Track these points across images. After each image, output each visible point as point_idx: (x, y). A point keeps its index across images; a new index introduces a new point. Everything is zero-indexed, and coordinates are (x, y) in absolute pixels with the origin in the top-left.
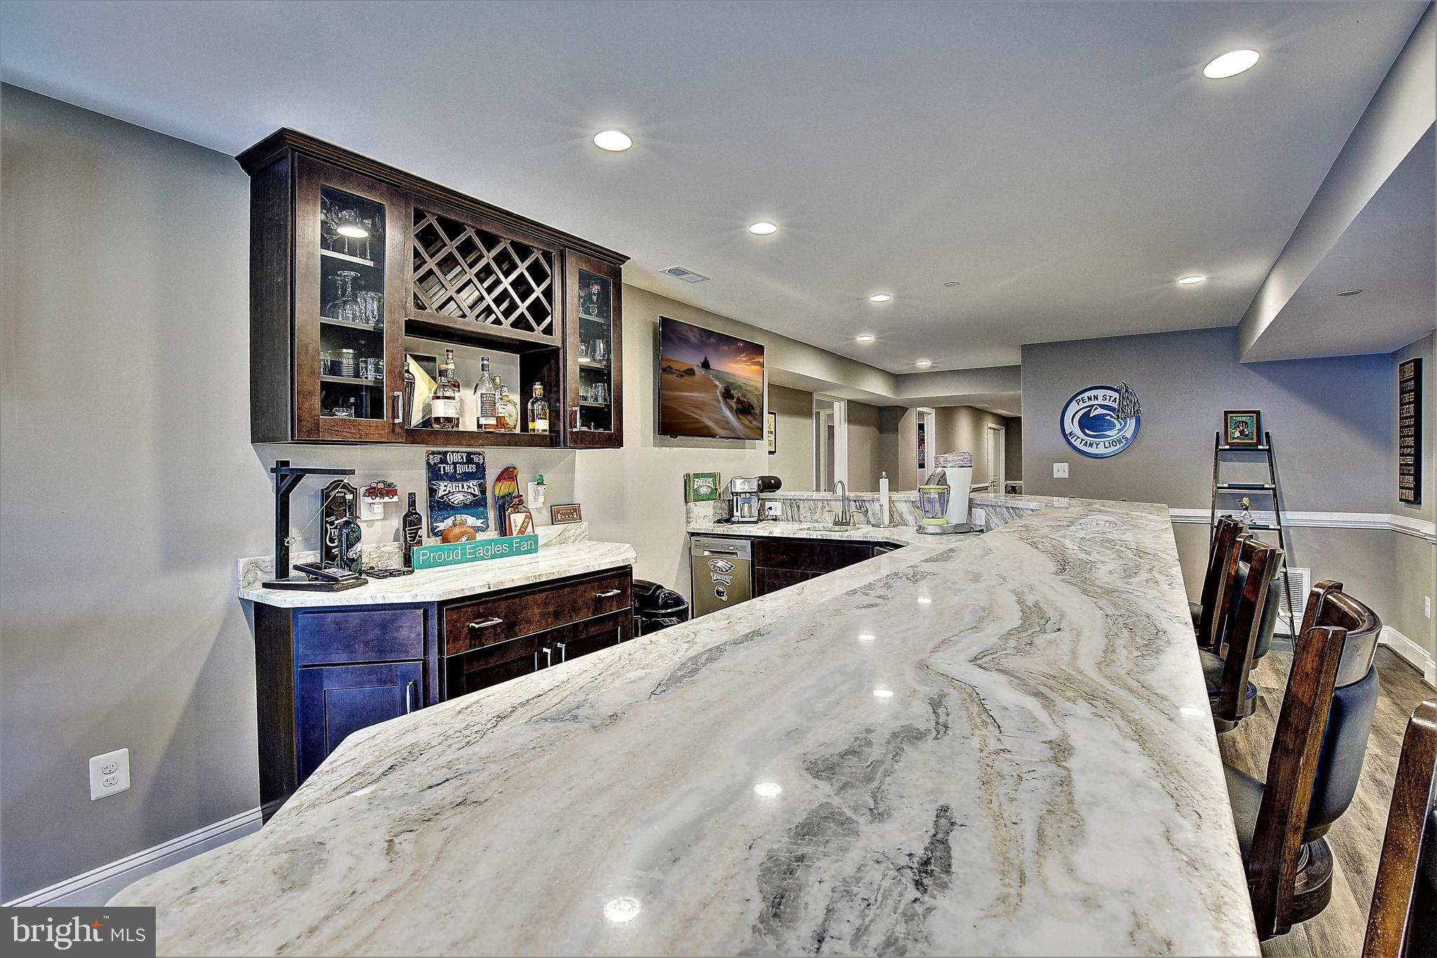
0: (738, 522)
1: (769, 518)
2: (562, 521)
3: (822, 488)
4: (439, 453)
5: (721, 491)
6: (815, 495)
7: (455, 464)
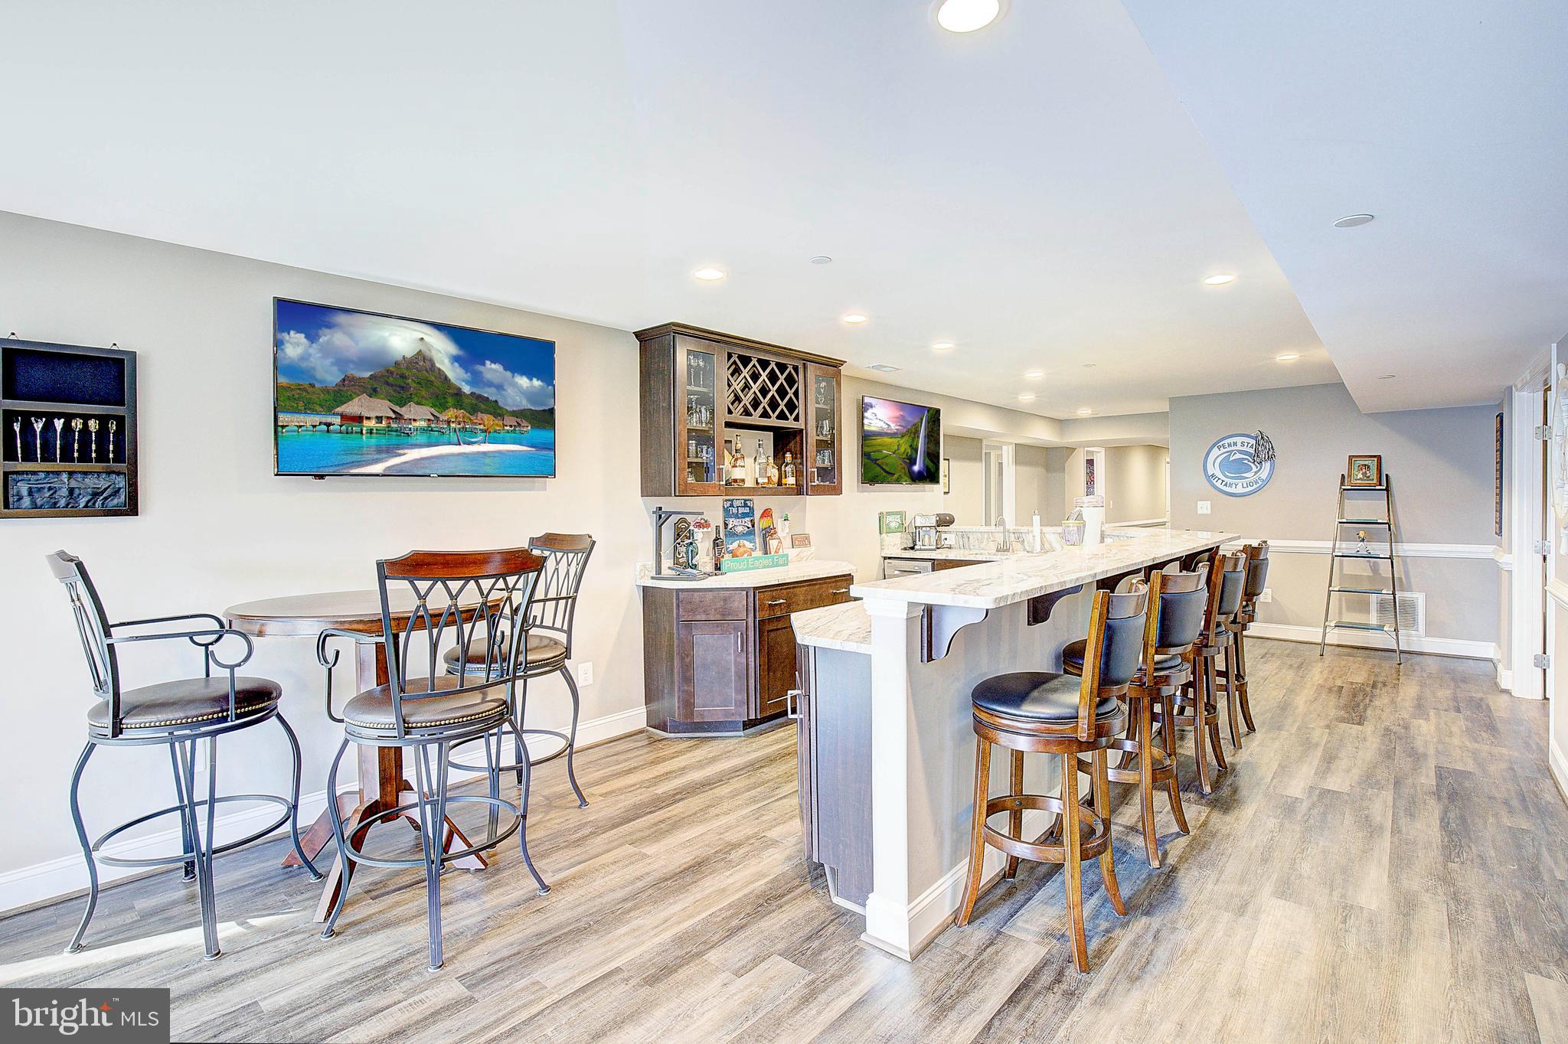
0: (921, 550)
1: (945, 546)
2: (799, 546)
3: (993, 523)
4: (729, 500)
5: (906, 525)
6: (984, 529)
7: (738, 507)
